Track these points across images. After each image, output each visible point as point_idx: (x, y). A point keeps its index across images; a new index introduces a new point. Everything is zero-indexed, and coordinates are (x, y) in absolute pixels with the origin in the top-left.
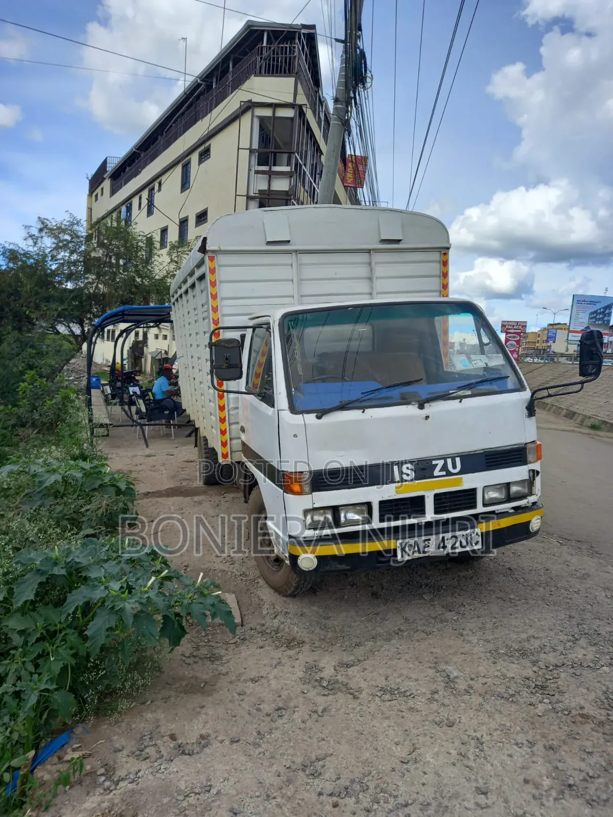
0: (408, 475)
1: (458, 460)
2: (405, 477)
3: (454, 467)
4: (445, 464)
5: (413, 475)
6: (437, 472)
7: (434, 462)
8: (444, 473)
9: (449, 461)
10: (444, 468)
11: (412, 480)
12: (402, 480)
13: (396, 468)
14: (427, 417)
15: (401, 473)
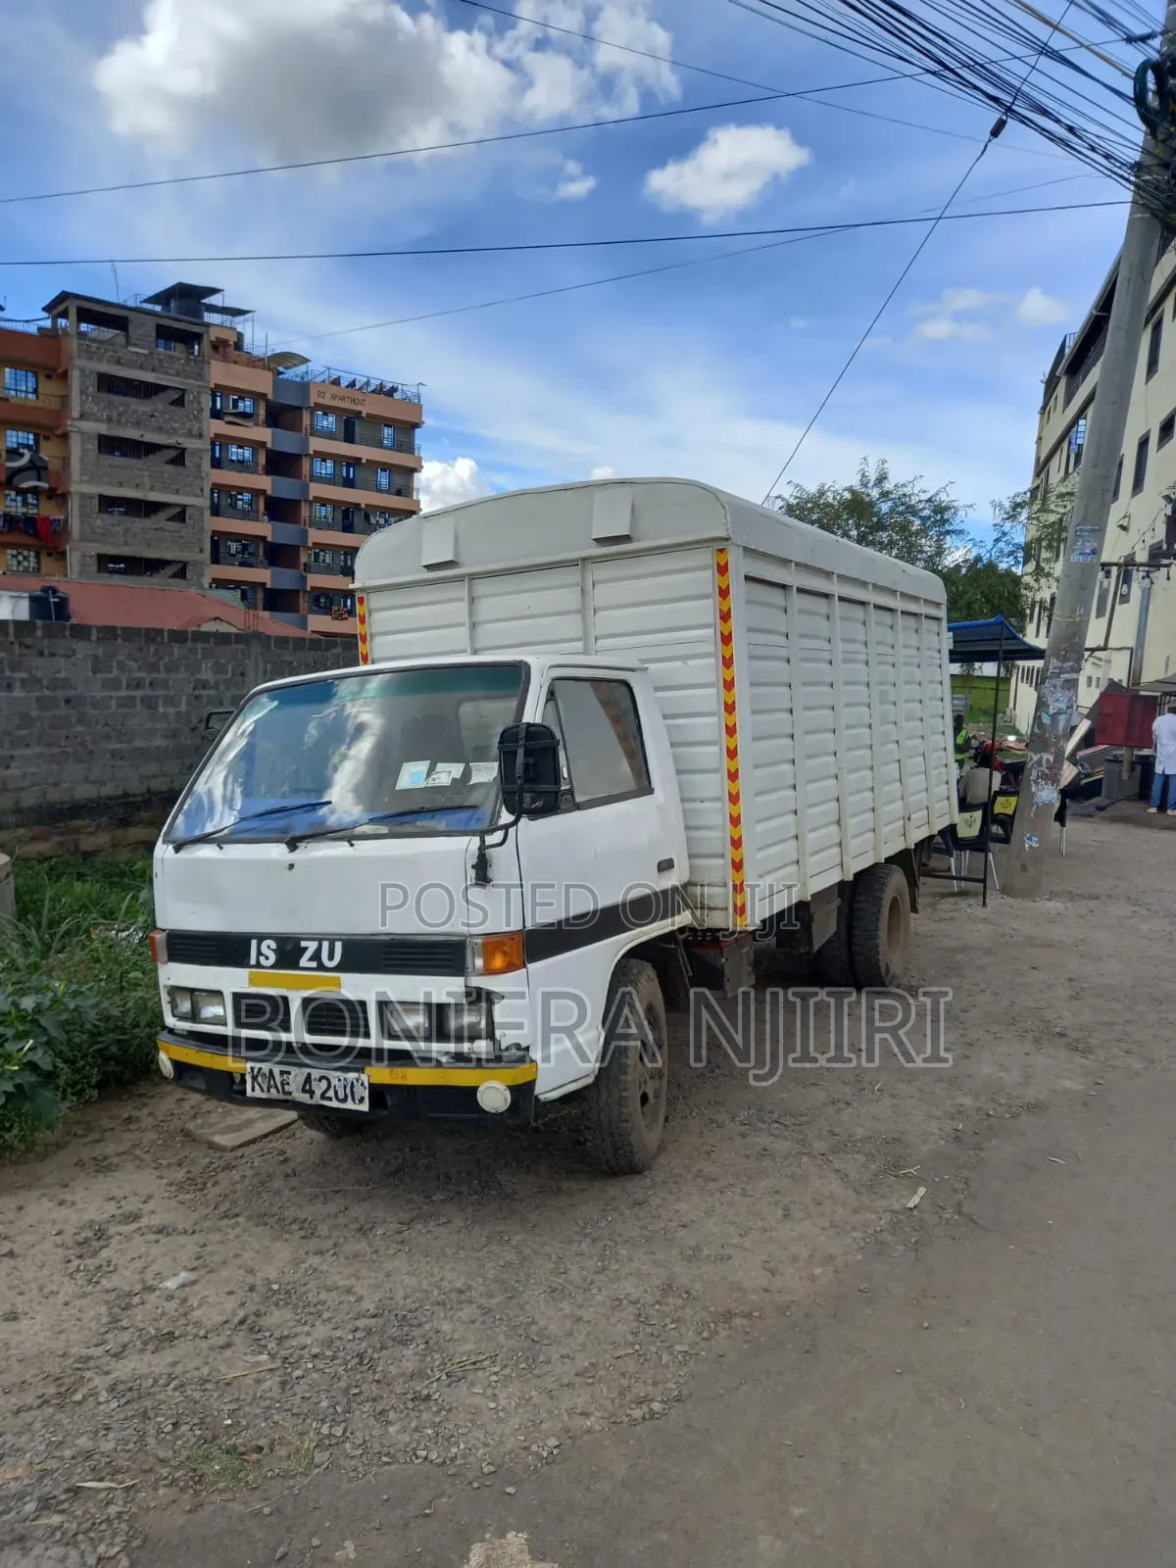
0: (267, 958)
1: (338, 946)
2: (262, 959)
3: (331, 957)
4: (319, 951)
5: (273, 958)
6: (304, 962)
7: (303, 944)
8: (314, 964)
9: (326, 945)
10: (316, 956)
11: (272, 967)
12: (258, 965)
13: (254, 943)
14: (291, 866)
15: (259, 953)
